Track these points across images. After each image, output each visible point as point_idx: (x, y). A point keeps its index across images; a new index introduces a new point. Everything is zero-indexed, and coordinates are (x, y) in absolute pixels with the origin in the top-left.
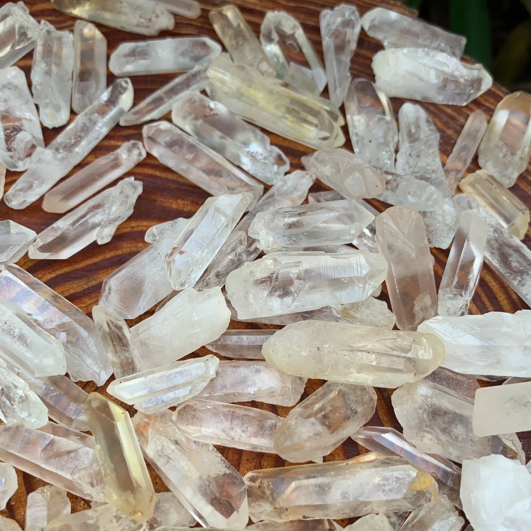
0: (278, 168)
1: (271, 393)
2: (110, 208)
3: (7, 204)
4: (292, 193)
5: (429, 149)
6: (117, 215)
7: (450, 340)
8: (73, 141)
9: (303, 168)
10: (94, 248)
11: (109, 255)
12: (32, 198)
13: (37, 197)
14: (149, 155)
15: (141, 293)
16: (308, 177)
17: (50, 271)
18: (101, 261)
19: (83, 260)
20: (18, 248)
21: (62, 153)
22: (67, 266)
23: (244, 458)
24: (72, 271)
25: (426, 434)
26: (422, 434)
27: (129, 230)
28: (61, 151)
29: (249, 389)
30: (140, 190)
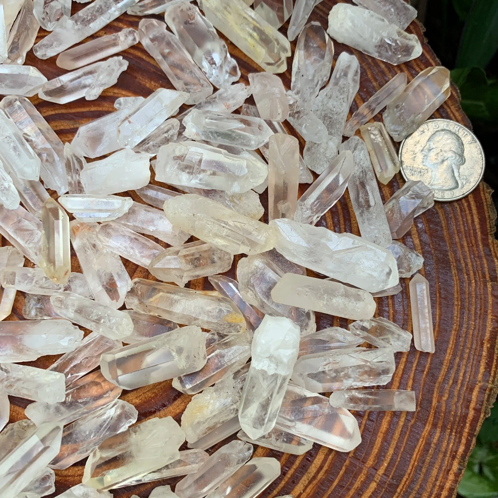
0: (229, 76)
1: (165, 234)
2: (99, 76)
3: (34, 53)
4: (229, 100)
5: (341, 94)
6: (103, 82)
7: (286, 236)
8: (89, 18)
9: (247, 83)
10: (82, 101)
11: (93, 109)
12: (51, 53)
13: (55, 54)
14: (139, 43)
15: (100, 142)
16: (246, 90)
17: (52, 109)
18: (87, 111)
19: (76, 108)
20: (32, 88)
21: (79, 26)
22: (64, 109)
23: (139, 269)
24: (66, 113)
25: (249, 290)
26: (247, 289)
27: (112, 94)
28: (79, 23)
29: (150, 227)
30: (125, 68)
